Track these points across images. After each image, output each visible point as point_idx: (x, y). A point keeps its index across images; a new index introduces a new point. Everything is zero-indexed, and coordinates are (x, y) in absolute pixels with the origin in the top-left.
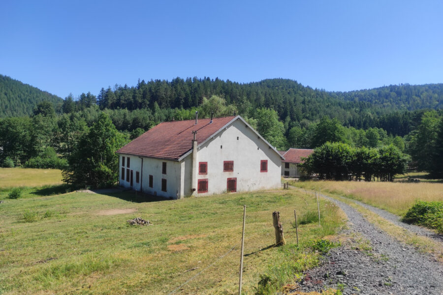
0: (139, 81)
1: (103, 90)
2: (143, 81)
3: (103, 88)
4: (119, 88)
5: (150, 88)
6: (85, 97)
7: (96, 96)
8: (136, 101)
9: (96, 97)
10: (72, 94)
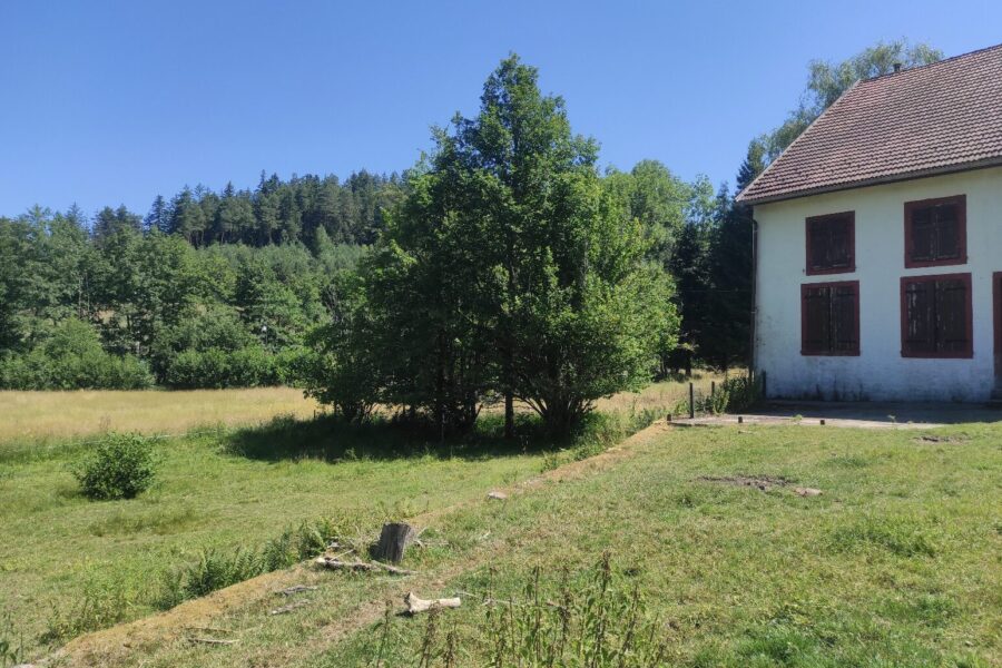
0: (263, 176)
1: (159, 202)
2: (275, 177)
3: (160, 198)
4: (208, 195)
5: (299, 192)
6: (113, 217)
7: (141, 217)
8: (264, 226)
9: (142, 221)
10: (78, 206)
